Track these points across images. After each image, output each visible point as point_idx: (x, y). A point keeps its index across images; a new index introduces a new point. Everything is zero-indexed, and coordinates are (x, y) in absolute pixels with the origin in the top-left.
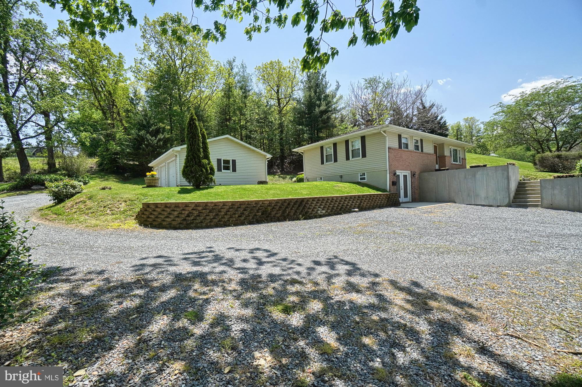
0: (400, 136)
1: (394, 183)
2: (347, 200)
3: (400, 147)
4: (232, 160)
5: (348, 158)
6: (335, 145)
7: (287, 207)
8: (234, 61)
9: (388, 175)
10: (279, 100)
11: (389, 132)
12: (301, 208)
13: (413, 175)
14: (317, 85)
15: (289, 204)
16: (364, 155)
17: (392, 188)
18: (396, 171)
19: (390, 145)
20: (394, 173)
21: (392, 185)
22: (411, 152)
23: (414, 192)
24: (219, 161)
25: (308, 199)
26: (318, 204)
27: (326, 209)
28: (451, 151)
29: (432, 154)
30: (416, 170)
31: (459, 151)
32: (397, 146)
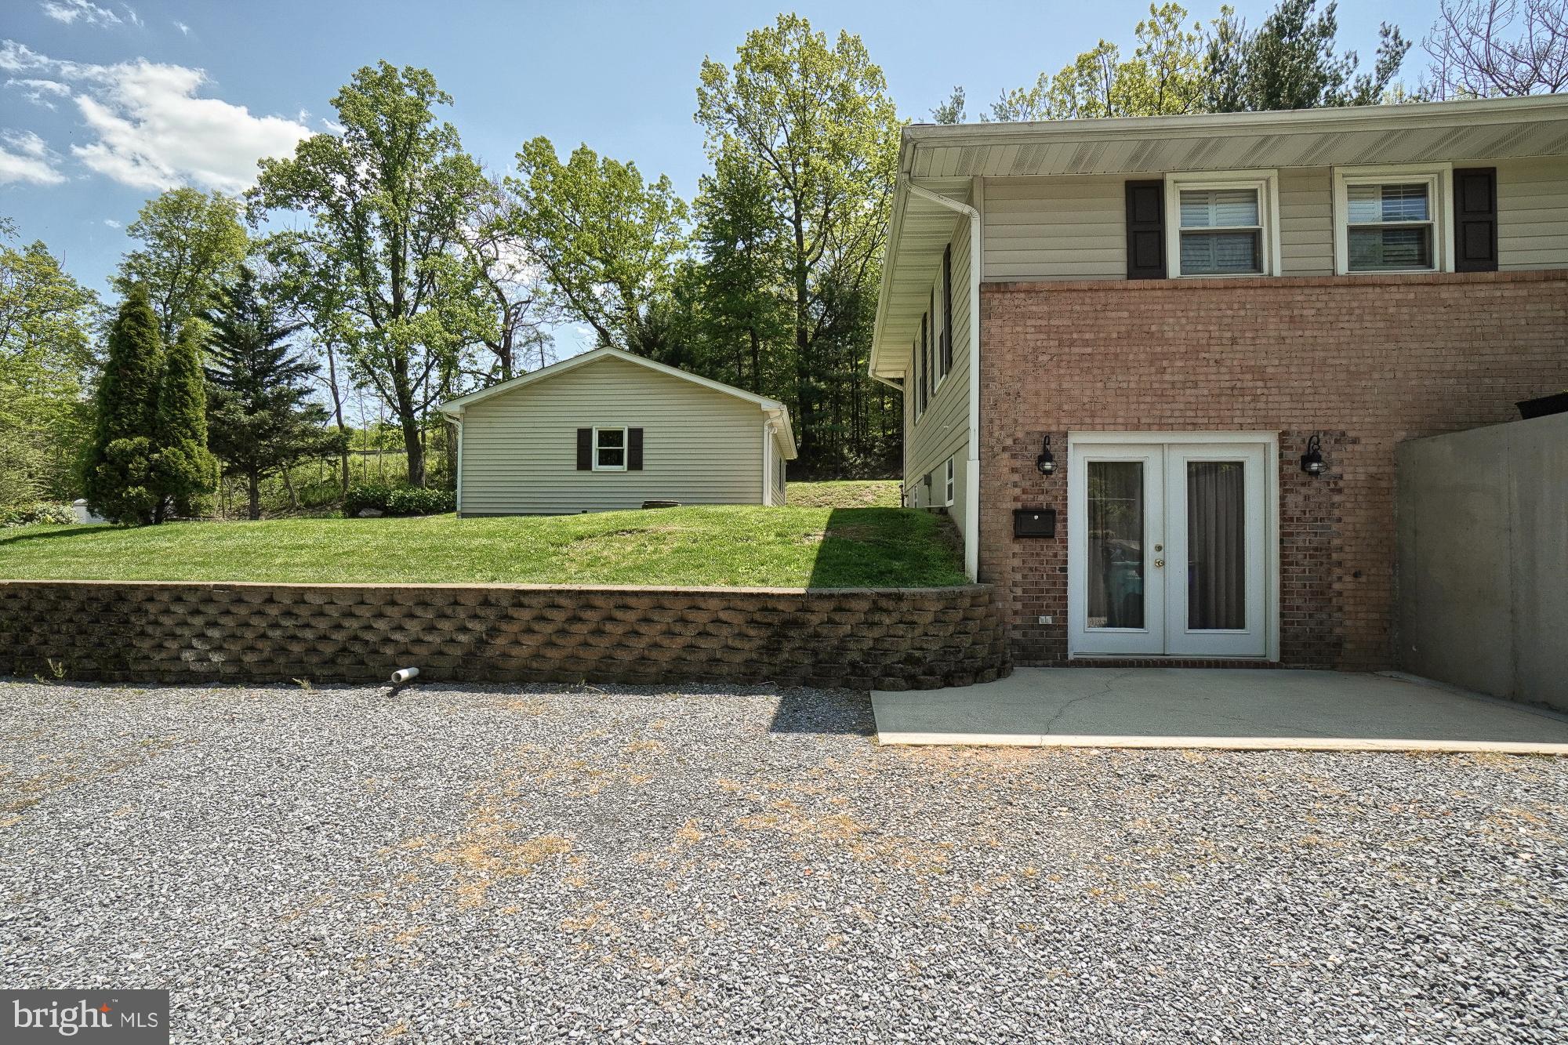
0: (1143, 194)
1: (1040, 523)
3: (1144, 261)
5: (934, 385)
6: (925, 324)
9: (975, 466)
11: (999, 182)
16: (950, 360)
17: (1013, 555)
18: (1074, 438)
19: (1001, 271)
20: (1035, 450)
21: (1018, 536)
22: (1288, 284)
23: (1321, 594)
24: (584, 435)
25: (151, 593)
26: (198, 621)
27: (237, 648)
30: (1355, 421)
32: (1110, 255)
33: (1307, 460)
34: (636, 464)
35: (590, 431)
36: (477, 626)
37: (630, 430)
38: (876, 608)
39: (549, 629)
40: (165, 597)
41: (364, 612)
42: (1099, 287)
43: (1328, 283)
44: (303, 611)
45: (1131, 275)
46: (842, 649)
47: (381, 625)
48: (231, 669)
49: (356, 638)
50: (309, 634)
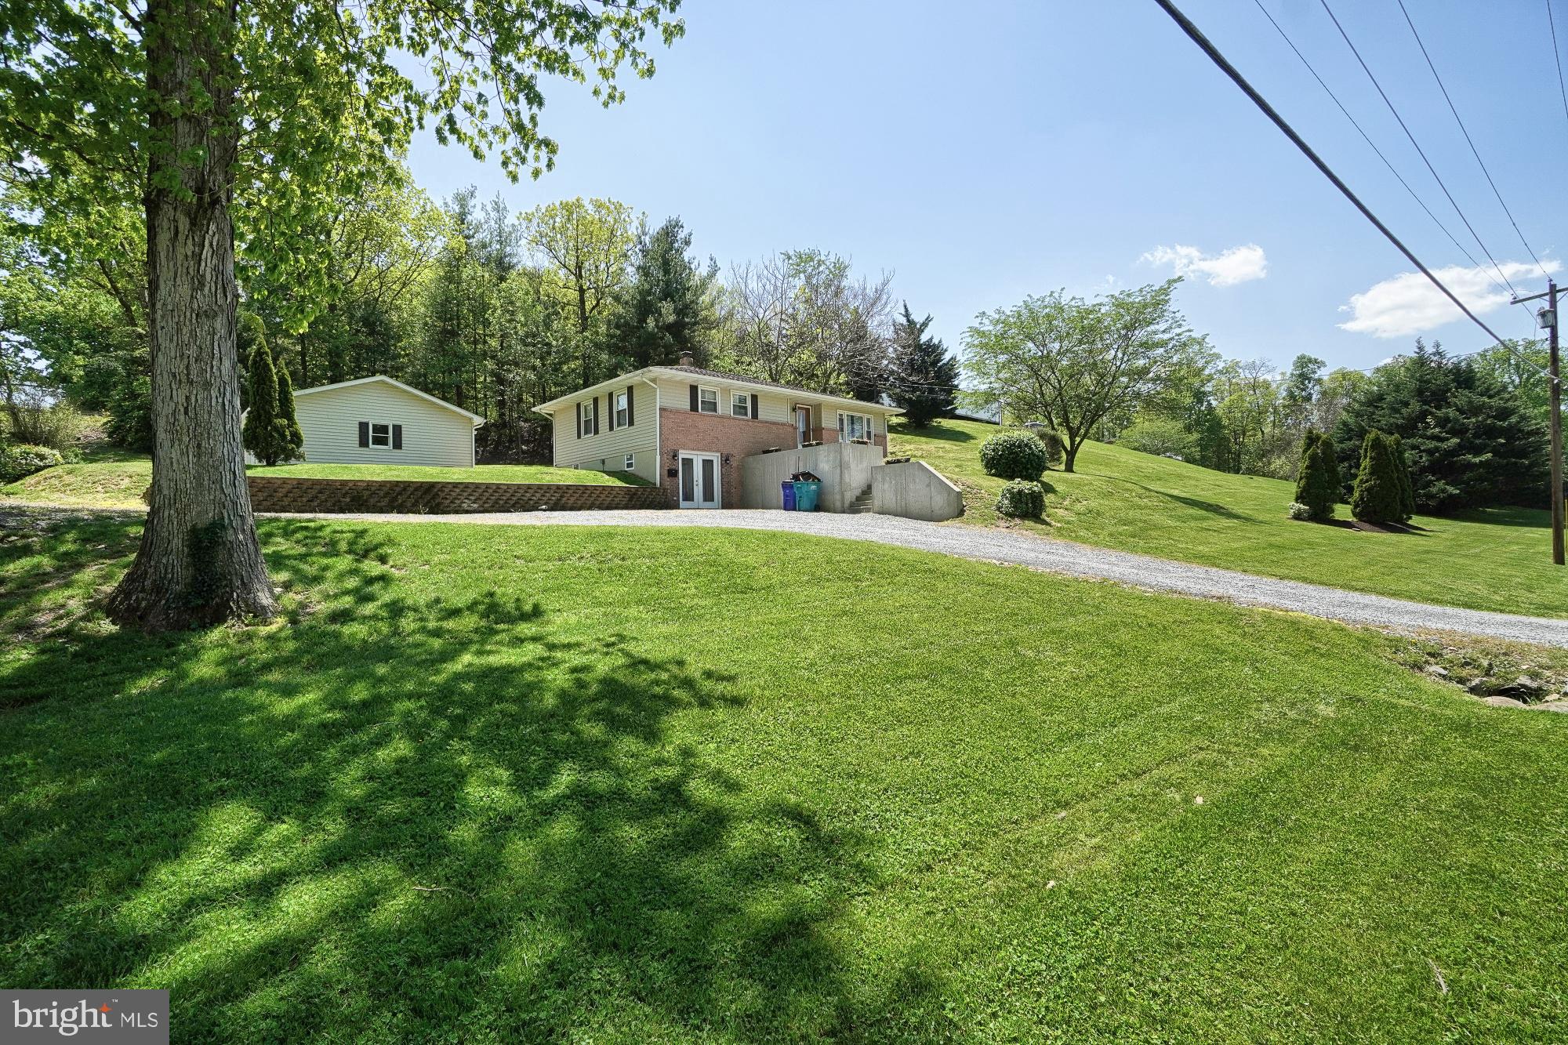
0: (694, 389)
1: (672, 473)
2: (531, 491)
3: (694, 407)
4: (394, 426)
5: (611, 428)
6: (596, 400)
7: (400, 494)
8: (472, 194)
9: (658, 457)
10: (582, 291)
11: (664, 380)
12: (428, 497)
13: (726, 460)
14: (666, 266)
15: (405, 489)
16: (631, 423)
17: (668, 481)
18: (679, 451)
19: (664, 405)
20: (671, 454)
21: (668, 477)
22: (721, 417)
23: (728, 492)
24: (363, 427)
25: (445, 485)
26: (465, 494)
27: (481, 502)
28: (841, 421)
29: (783, 424)
30: (734, 452)
31: (868, 421)
32: (687, 405)
33: (727, 460)
34: (398, 445)
35: (367, 424)
36: (557, 495)
39: (578, 494)
40: (450, 486)
41: (521, 491)
42: (685, 413)
43: (729, 418)
44: (500, 491)
45: (691, 411)
47: (528, 494)
48: (481, 509)
49: (520, 499)
50: (504, 498)
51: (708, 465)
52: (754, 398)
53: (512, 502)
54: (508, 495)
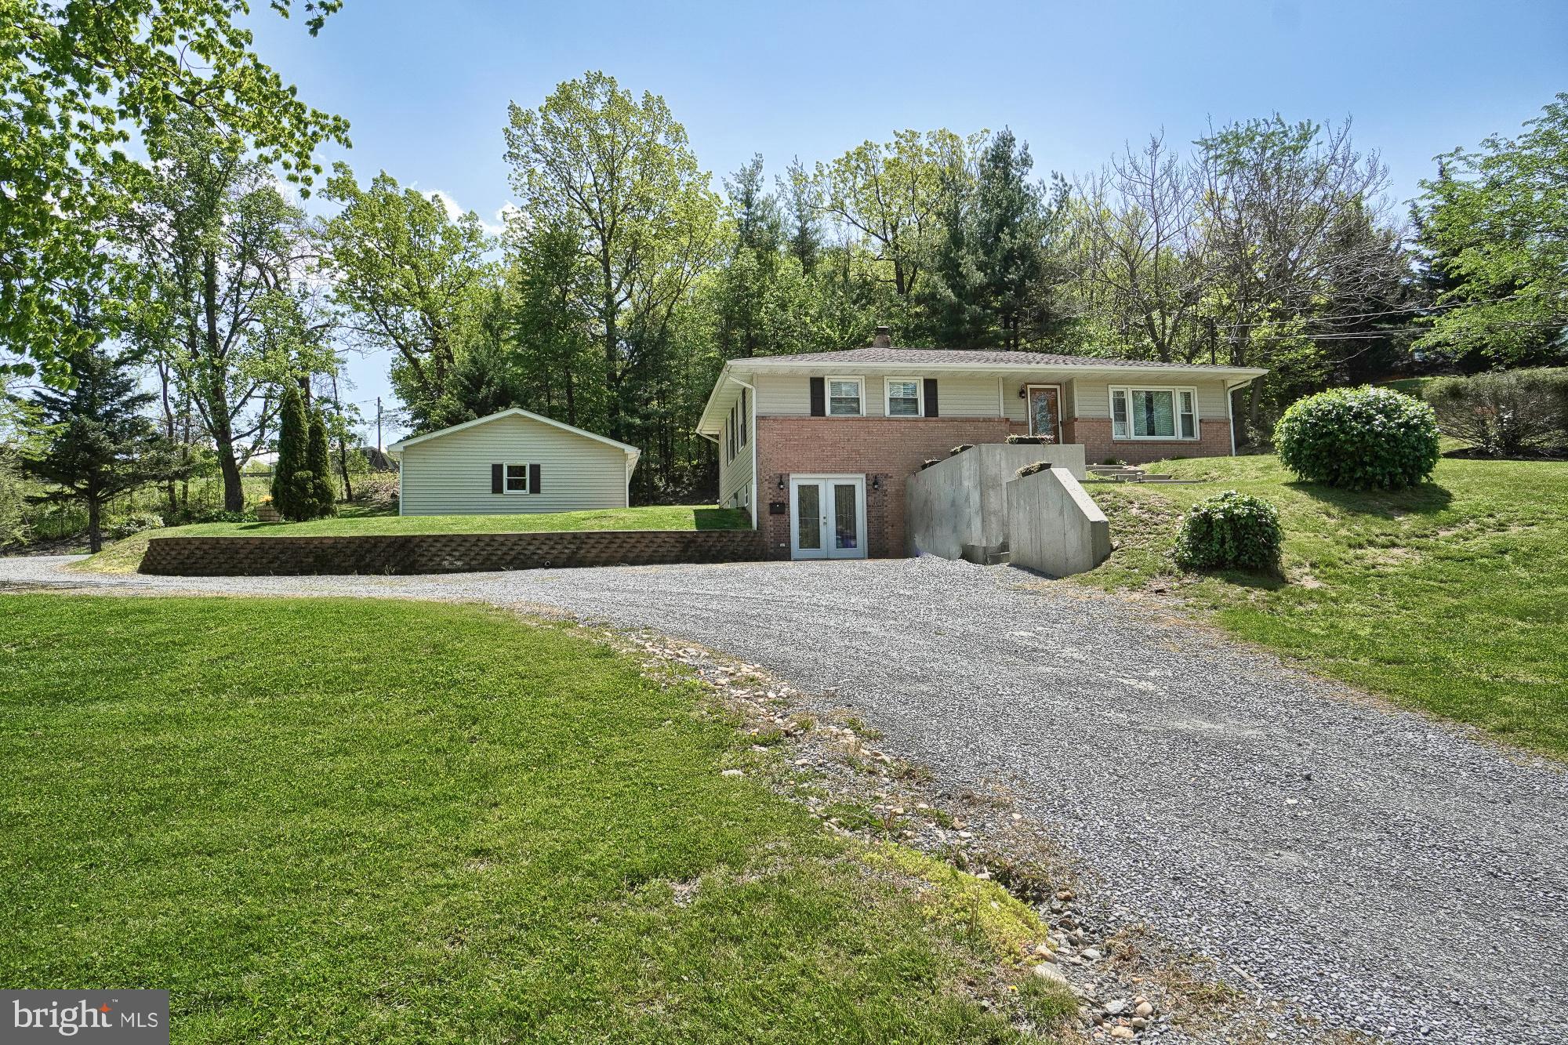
0: (817, 385)
1: (779, 508)
3: (817, 408)
7: (369, 551)
9: (755, 487)
11: (765, 376)
12: (401, 554)
15: (375, 546)
16: (745, 441)
17: (770, 520)
18: (792, 476)
19: (764, 411)
20: (778, 480)
21: (771, 513)
22: (867, 419)
23: (881, 533)
24: (497, 469)
26: (448, 549)
27: (467, 559)
28: (1120, 405)
29: (988, 420)
30: (890, 470)
31: (1187, 396)
32: (805, 406)
33: (875, 483)
34: (536, 488)
35: (501, 466)
36: (572, 546)
37: (531, 466)
38: (721, 536)
39: (602, 546)
40: (430, 540)
41: (523, 543)
42: (801, 419)
43: (882, 419)
44: (496, 544)
45: (812, 415)
46: (709, 551)
47: (531, 548)
48: (467, 567)
49: (519, 553)
50: (499, 553)
51: (844, 494)
52: (931, 385)
53: (509, 558)
54: (505, 549)
